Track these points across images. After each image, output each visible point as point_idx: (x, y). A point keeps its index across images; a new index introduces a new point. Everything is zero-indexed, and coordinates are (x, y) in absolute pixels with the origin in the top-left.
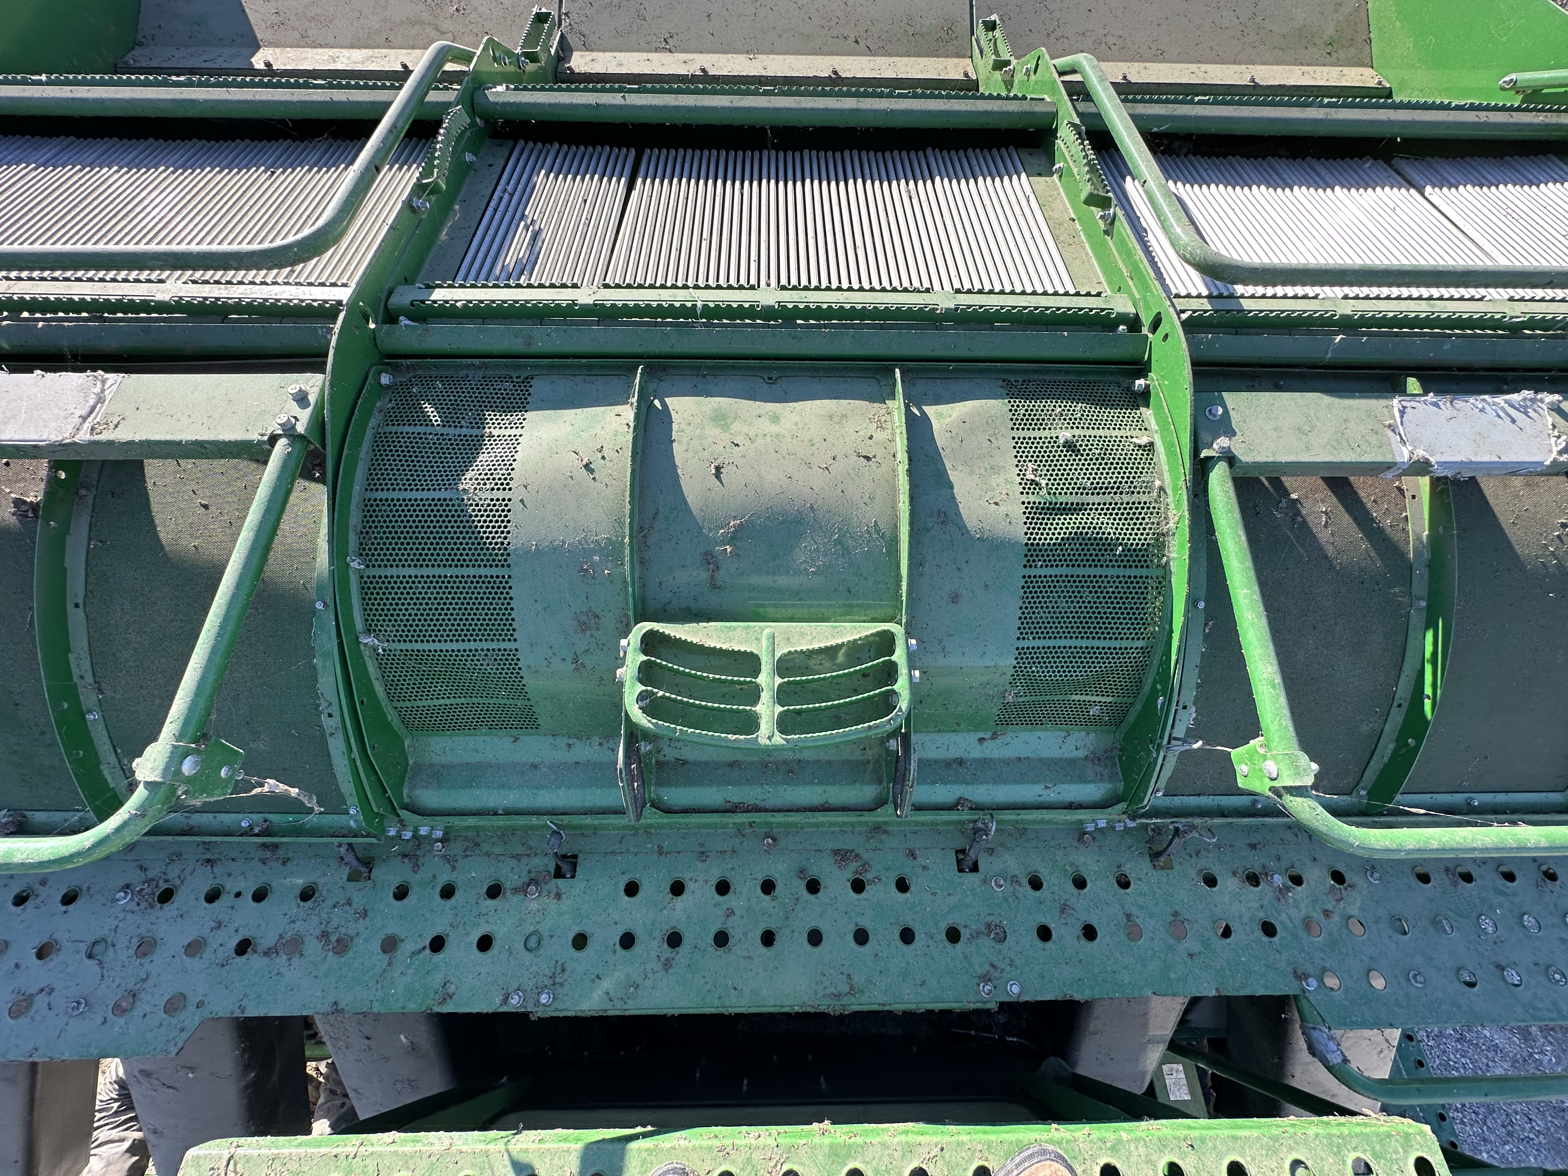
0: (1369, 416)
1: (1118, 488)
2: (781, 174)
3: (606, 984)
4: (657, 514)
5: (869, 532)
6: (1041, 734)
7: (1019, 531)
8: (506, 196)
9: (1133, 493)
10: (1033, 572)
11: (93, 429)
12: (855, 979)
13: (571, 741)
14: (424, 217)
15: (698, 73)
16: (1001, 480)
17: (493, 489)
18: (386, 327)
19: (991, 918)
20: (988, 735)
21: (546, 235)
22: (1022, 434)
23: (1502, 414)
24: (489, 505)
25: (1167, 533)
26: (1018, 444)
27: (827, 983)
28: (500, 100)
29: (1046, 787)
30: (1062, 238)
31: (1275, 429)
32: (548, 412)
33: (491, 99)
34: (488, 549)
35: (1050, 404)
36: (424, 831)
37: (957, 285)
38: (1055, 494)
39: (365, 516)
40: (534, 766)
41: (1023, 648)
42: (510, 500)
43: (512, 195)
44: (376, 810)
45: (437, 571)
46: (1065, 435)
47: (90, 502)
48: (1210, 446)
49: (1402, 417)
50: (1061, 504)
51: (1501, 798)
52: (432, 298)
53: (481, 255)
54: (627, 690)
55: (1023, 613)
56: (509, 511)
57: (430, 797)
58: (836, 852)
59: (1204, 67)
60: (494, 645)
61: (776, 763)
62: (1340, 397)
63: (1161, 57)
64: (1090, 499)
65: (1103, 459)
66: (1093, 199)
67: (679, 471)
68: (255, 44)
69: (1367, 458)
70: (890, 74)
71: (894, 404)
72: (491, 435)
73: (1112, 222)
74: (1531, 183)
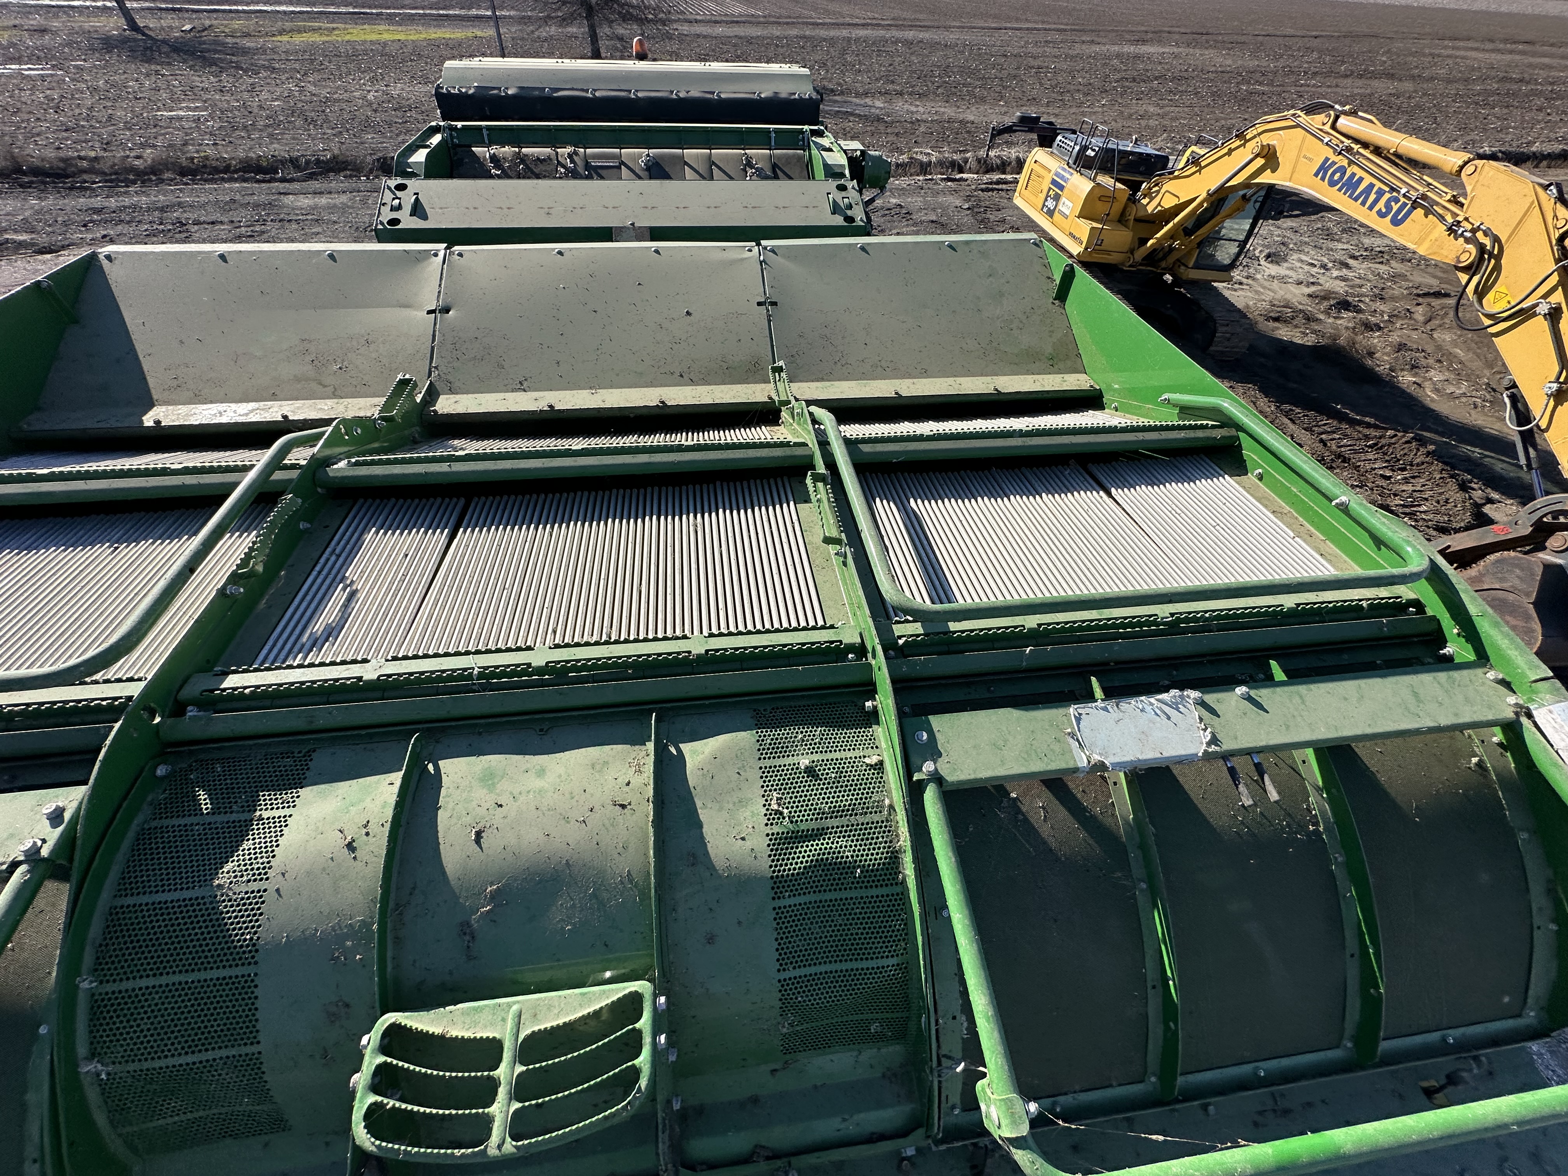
0: (1052, 725)
1: (853, 810)
2: (589, 515)
4: (414, 888)
5: (622, 882)
6: (834, 1057)
7: (764, 865)
8: (333, 558)
9: (866, 813)
10: (782, 903)
13: (329, 1139)
14: (238, 600)
15: (546, 408)
16: (748, 813)
17: (249, 881)
18: (170, 721)
20: (779, 1065)
21: (361, 596)
22: (768, 763)
23: (1158, 712)
24: (242, 899)
25: (899, 851)
26: (765, 773)
28: (339, 474)
29: (844, 1120)
30: (817, 562)
31: (975, 747)
32: (322, 786)
33: (331, 474)
34: (235, 947)
35: (793, 731)
37: (715, 629)
38: (797, 821)
39: (108, 927)
41: (785, 980)
42: (265, 891)
43: (339, 556)
45: (177, 978)
46: (804, 762)
49: (1078, 724)
50: (803, 831)
51: (1285, 1062)
52: (224, 685)
53: (292, 624)
54: (356, 1104)
55: (779, 944)
59: (959, 380)
60: (235, 1051)
62: (1026, 710)
63: (925, 373)
64: (830, 823)
65: (839, 782)
66: (828, 540)
67: (441, 840)
68: (150, 404)
69: (1053, 766)
70: (707, 400)
71: (651, 746)
72: (261, 818)
73: (845, 557)
74: (1190, 480)
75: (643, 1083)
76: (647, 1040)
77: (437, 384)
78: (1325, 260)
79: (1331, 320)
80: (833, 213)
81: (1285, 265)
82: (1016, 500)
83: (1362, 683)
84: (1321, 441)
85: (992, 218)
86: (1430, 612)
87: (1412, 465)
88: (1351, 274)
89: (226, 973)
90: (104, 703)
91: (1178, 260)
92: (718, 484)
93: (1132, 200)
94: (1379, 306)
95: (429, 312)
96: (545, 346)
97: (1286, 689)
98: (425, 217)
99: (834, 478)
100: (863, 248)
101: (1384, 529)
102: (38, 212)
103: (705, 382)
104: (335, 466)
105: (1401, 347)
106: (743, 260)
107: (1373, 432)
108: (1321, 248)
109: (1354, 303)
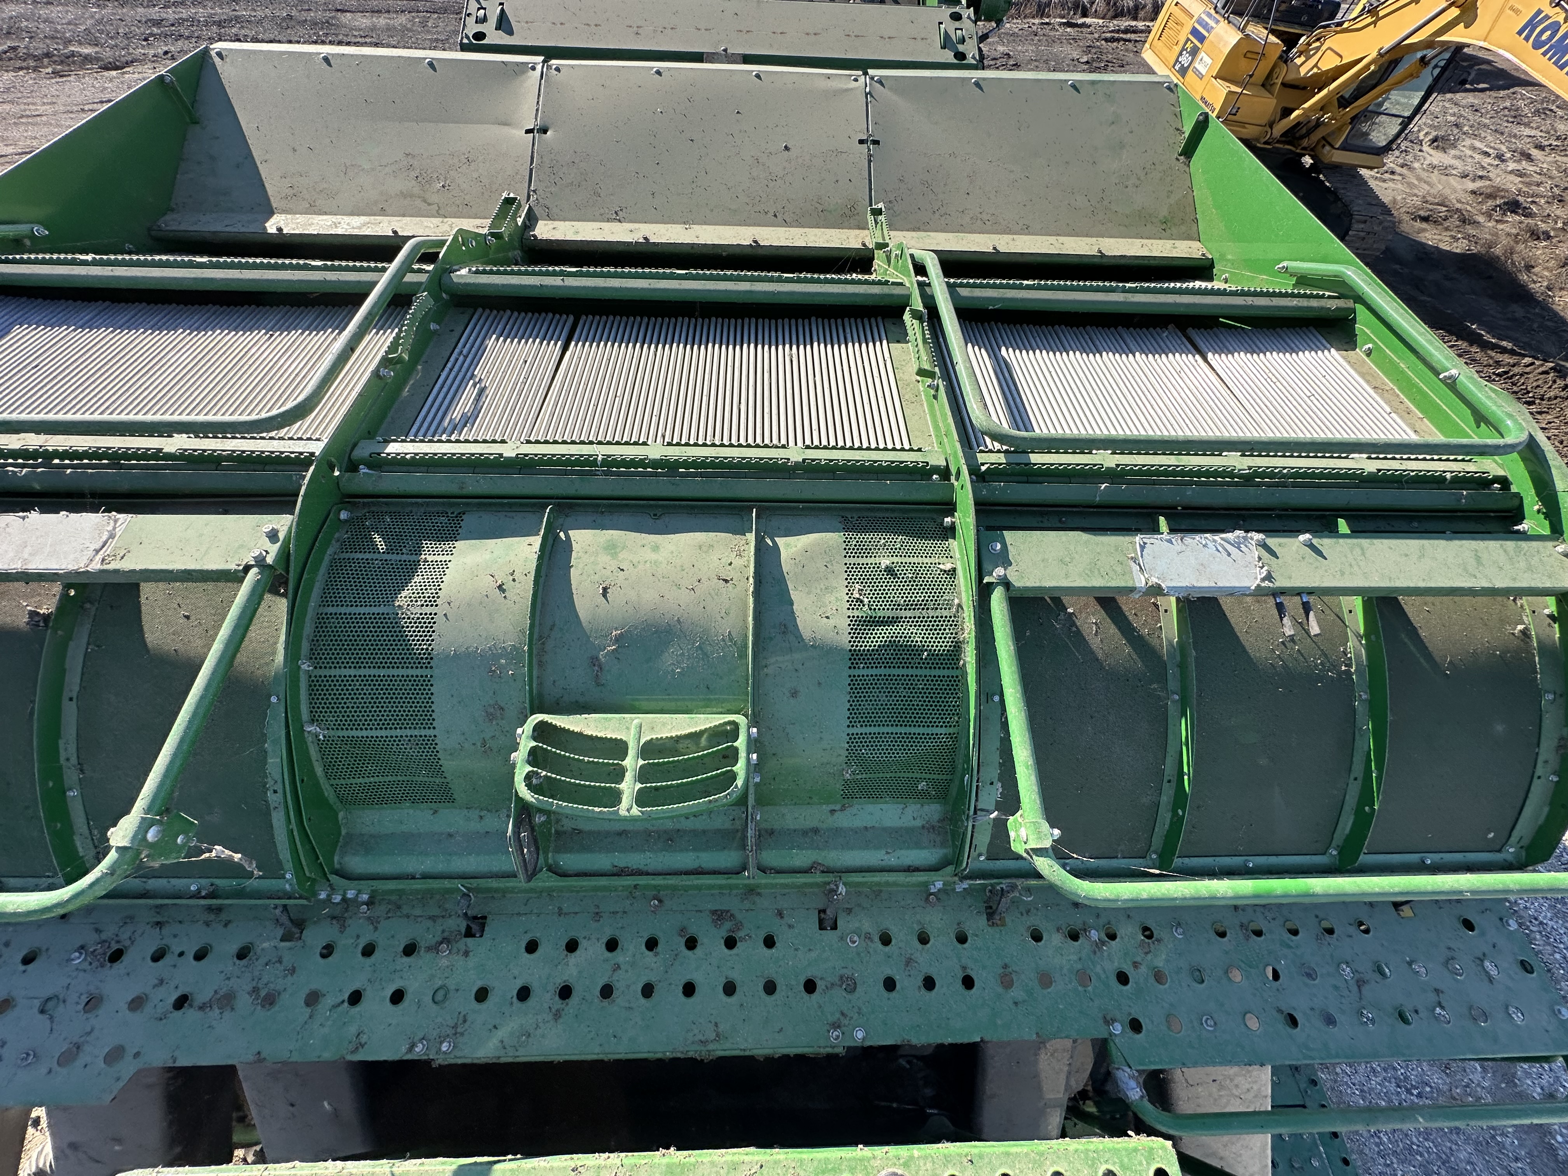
0: (1117, 550)
1: (925, 605)
2: (690, 339)
3: (500, 1034)
4: (554, 625)
5: (723, 640)
6: (884, 806)
7: (844, 640)
8: (461, 358)
9: (937, 609)
10: (856, 672)
11: (103, 560)
12: (721, 1028)
13: (482, 814)
14: (389, 381)
15: (641, 240)
16: (833, 598)
17: (422, 605)
18: (348, 475)
19: (845, 971)
20: (838, 807)
21: (490, 392)
22: (852, 560)
23: (1220, 549)
24: (418, 618)
25: (963, 641)
26: (849, 569)
27: (696, 1031)
28: (462, 281)
29: (887, 853)
30: (907, 397)
31: (1043, 561)
32: (473, 541)
33: (455, 280)
34: (415, 654)
35: (876, 536)
36: (350, 894)
37: (808, 442)
38: (875, 609)
39: (317, 627)
40: (450, 835)
41: (853, 734)
42: (435, 614)
43: (466, 357)
44: (308, 874)
45: (373, 672)
46: (885, 562)
47: (93, 613)
48: (991, 574)
49: (1142, 551)
50: (880, 617)
51: (1273, 860)
52: (387, 451)
53: (433, 410)
54: (517, 771)
55: (851, 705)
56: (434, 623)
57: (356, 863)
58: (714, 912)
59: (1062, 239)
60: (416, 732)
61: (657, 832)
62: (1095, 535)
63: (1027, 230)
64: (903, 613)
65: (914, 581)
66: (921, 372)
67: (574, 591)
68: (271, 213)
69: (1113, 584)
70: (801, 243)
71: (751, 537)
72: (426, 561)
73: (937, 390)
74: (1292, 351)
75: (740, 782)
76: (742, 755)
77: (535, 209)
78: (1504, 148)
79: (1491, 224)
80: (944, 47)
81: (1453, 152)
82: (1108, 357)
83: (1426, 543)
86: (1514, 489)
87: (1542, 399)
88: (1531, 169)
89: (410, 672)
90: (293, 456)
91: (1323, 138)
92: (813, 319)
93: (1285, 58)
94: (1555, 210)
95: (528, 131)
96: (641, 175)
97: (1349, 541)
98: (510, 32)
99: (933, 316)
100: (977, 84)
101: (1489, 403)
102: (100, 22)
103: (799, 223)
104: (458, 273)
106: (847, 90)
107: (1507, 359)
108: (1502, 134)
109: (1525, 205)
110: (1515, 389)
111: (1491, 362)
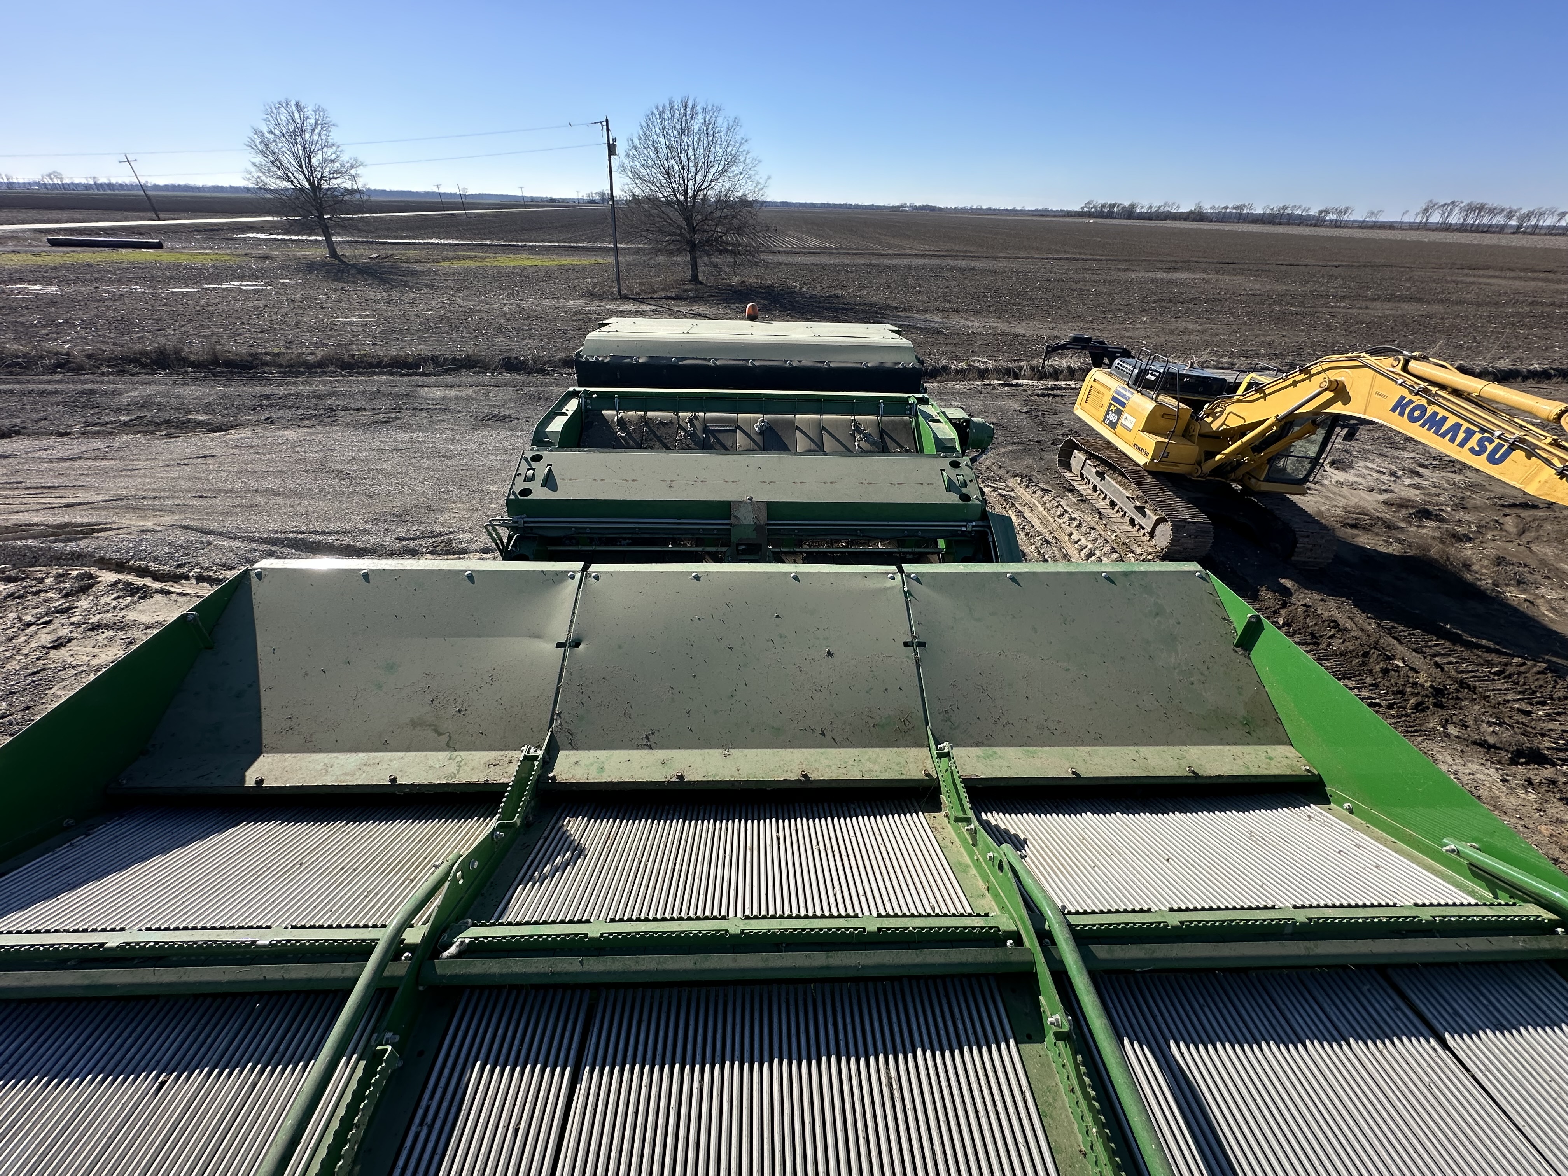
15: (675, 779)
28: (448, 972)
33: (439, 972)
59: (1142, 751)
77: (557, 736)
78: (1394, 468)
79: (1413, 529)
80: (949, 491)
81: (1352, 471)
84: (1437, 665)
85: (1051, 421)
87: (1552, 698)
88: (1424, 483)
91: (1248, 473)
93: (1195, 417)
94: (1461, 515)
95: (559, 645)
96: (676, 691)
98: (554, 488)
100: (1013, 579)
103: (849, 743)
104: (446, 954)
105: (1500, 561)
106: (886, 589)
107: (1497, 659)
108: (1387, 456)
109: (1435, 512)
110: (1519, 689)
111: (1482, 661)
